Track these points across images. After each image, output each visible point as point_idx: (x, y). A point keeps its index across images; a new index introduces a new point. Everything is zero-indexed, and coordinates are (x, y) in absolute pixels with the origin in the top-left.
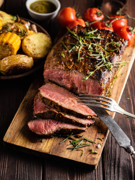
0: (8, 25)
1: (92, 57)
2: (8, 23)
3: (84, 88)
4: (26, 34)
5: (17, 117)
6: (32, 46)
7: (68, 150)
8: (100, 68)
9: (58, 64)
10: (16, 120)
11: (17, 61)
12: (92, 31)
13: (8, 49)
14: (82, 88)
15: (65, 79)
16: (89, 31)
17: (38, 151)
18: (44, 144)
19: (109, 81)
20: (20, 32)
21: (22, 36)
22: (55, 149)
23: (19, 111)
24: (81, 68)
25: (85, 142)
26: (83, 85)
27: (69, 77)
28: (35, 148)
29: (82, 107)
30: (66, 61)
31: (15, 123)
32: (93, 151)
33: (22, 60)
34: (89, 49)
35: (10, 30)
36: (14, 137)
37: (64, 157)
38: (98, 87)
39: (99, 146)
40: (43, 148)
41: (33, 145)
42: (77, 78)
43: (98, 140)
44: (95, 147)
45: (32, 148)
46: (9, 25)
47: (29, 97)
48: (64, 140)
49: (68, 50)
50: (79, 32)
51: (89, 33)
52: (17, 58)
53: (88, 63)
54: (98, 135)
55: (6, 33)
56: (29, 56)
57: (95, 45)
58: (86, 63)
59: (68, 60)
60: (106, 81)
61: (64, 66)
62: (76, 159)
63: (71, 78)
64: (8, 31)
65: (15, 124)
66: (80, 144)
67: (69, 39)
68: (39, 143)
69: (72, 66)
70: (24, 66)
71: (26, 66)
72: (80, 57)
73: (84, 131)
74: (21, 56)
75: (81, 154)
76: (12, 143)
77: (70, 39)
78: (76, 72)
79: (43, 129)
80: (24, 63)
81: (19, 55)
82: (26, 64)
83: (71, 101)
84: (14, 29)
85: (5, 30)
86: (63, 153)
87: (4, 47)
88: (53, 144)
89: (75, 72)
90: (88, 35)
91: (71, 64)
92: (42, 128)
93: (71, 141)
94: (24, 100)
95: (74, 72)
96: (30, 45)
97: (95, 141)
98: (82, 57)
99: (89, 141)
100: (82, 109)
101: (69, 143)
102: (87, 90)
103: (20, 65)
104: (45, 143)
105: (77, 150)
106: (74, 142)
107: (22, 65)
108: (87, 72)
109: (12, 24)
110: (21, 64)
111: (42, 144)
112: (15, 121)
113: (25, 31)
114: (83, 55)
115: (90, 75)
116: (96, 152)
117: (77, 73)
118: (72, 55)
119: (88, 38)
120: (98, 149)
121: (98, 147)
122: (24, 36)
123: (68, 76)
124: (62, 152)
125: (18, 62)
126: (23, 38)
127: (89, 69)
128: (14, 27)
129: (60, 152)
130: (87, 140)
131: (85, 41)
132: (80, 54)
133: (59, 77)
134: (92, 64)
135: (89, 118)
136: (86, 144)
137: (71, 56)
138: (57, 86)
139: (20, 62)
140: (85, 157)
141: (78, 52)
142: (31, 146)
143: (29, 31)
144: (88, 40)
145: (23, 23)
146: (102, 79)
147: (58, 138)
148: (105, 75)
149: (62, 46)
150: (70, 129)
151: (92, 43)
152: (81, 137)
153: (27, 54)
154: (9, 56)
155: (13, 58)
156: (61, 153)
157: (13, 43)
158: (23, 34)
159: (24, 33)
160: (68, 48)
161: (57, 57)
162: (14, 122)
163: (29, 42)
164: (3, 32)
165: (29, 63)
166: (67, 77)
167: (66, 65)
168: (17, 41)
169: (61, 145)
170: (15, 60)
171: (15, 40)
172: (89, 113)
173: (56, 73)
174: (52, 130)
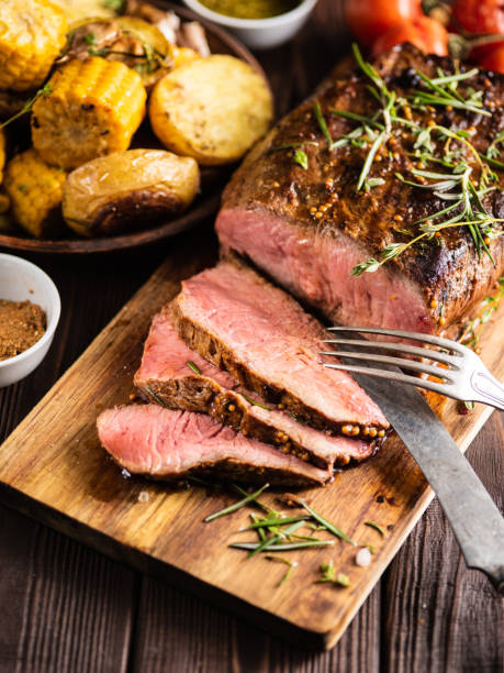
0: (92, 28)
1: (420, 182)
2: (88, 19)
3: (365, 304)
4: (164, 63)
5: (69, 384)
6: (191, 110)
7: (230, 550)
8: (441, 231)
9: (272, 194)
10: (60, 393)
11: (135, 175)
12: (453, 73)
13: (95, 128)
14: (356, 305)
15: (293, 255)
16: (440, 72)
17: (110, 534)
18: (144, 511)
19: (472, 292)
20: (139, 57)
21: (149, 72)
22: (178, 539)
23: (84, 360)
24: (362, 223)
25: (313, 530)
26: (362, 296)
27: (310, 250)
28: (101, 520)
29: (332, 384)
30: (310, 182)
31: (52, 407)
32: (331, 575)
33: (154, 172)
34: (416, 146)
35: (101, 47)
36: (30, 464)
37: (207, 578)
38: (418, 310)
39: (364, 557)
40: (134, 528)
41: (98, 508)
42: (339, 260)
43: (370, 530)
44: (345, 556)
45: (90, 519)
46: (96, 30)
47: (143, 310)
48: (226, 506)
49: (330, 138)
50: (398, 74)
51: (435, 82)
52: (134, 163)
53: (395, 206)
54: (372, 509)
55: (86, 61)
56: (180, 154)
57: (449, 133)
58: (387, 202)
59: (318, 180)
60: (458, 289)
61: (296, 203)
62: (255, 594)
63: (317, 255)
64: (91, 52)
65: (54, 412)
66: (288, 537)
67: (347, 96)
68: (123, 504)
69: (325, 209)
70: (161, 196)
71: (172, 196)
72: (370, 175)
73: (316, 484)
74: (147, 155)
75: (276, 579)
76: (17, 487)
77: (354, 94)
78: (337, 233)
79: (149, 450)
80: (162, 183)
81: (141, 151)
82: (170, 187)
83: (294, 353)
84: (114, 43)
85: (79, 49)
86: (208, 560)
87: (77, 120)
88: (177, 517)
89: (333, 233)
90: (432, 92)
91: (327, 199)
92: (146, 443)
93: (256, 515)
94: (118, 317)
95: (329, 234)
96: (182, 109)
97: (354, 531)
98: (379, 176)
99: (328, 530)
100: (330, 391)
101: (243, 524)
102: (375, 315)
103: (146, 193)
104: (146, 508)
105: (269, 559)
106: (267, 521)
107: (153, 193)
108: (379, 241)
109: (106, 25)
110: (151, 188)
111: (132, 511)
112: (56, 396)
113: (162, 51)
114: (387, 167)
115: (390, 255)
116: (343, 579)
117: (340, 240)
118: (342, 162)
119: (426, 101)
120: (357, 570)
121: (359, 560)
122: (159, 72)
123: (305, 247)
124: (205, 558)
125: (138, 181)
126: (152, 80)
127: (391, 230)
128: (117, 36)
129: (196, 557)
130: (322, 525)
131: (413, 110)
132: (374, 162)
133: (272, 244)
134: (410, 210)
135: (351, 432)
136: (313, 540)
137: (335, 168)
138: (261, 280)
139: (145, 179)
140: (290, 594)
141: (367, 151)
142: (86, 512)
143: (176, 52)
144: (423, 108)
145: (148, 20)
146: (435, 278)
147: (208, 496)
148: (458, 264)
149: (311, 119)
150: (258, 469)
151: (438, 124)
152: (301, 506)
153: (173, 145)
154: (98, 156)
155: (119, 163)
156: (199, 562)
157: (113, 104)
158: (153, 66)
159: (156, 61)
160: (332, 133)
161: (277, 164)
162: (51, 403)
163: (179, 96)
164: (73, 58)
165: (183, 184)
166: (304, 251)
167: (303, 200)
168: (128, 94)
169: (208, 526)
170: (125, 174)
171: (123, 88)
172: (353, 410)
173: (259, 228)
174: (183, 459)
